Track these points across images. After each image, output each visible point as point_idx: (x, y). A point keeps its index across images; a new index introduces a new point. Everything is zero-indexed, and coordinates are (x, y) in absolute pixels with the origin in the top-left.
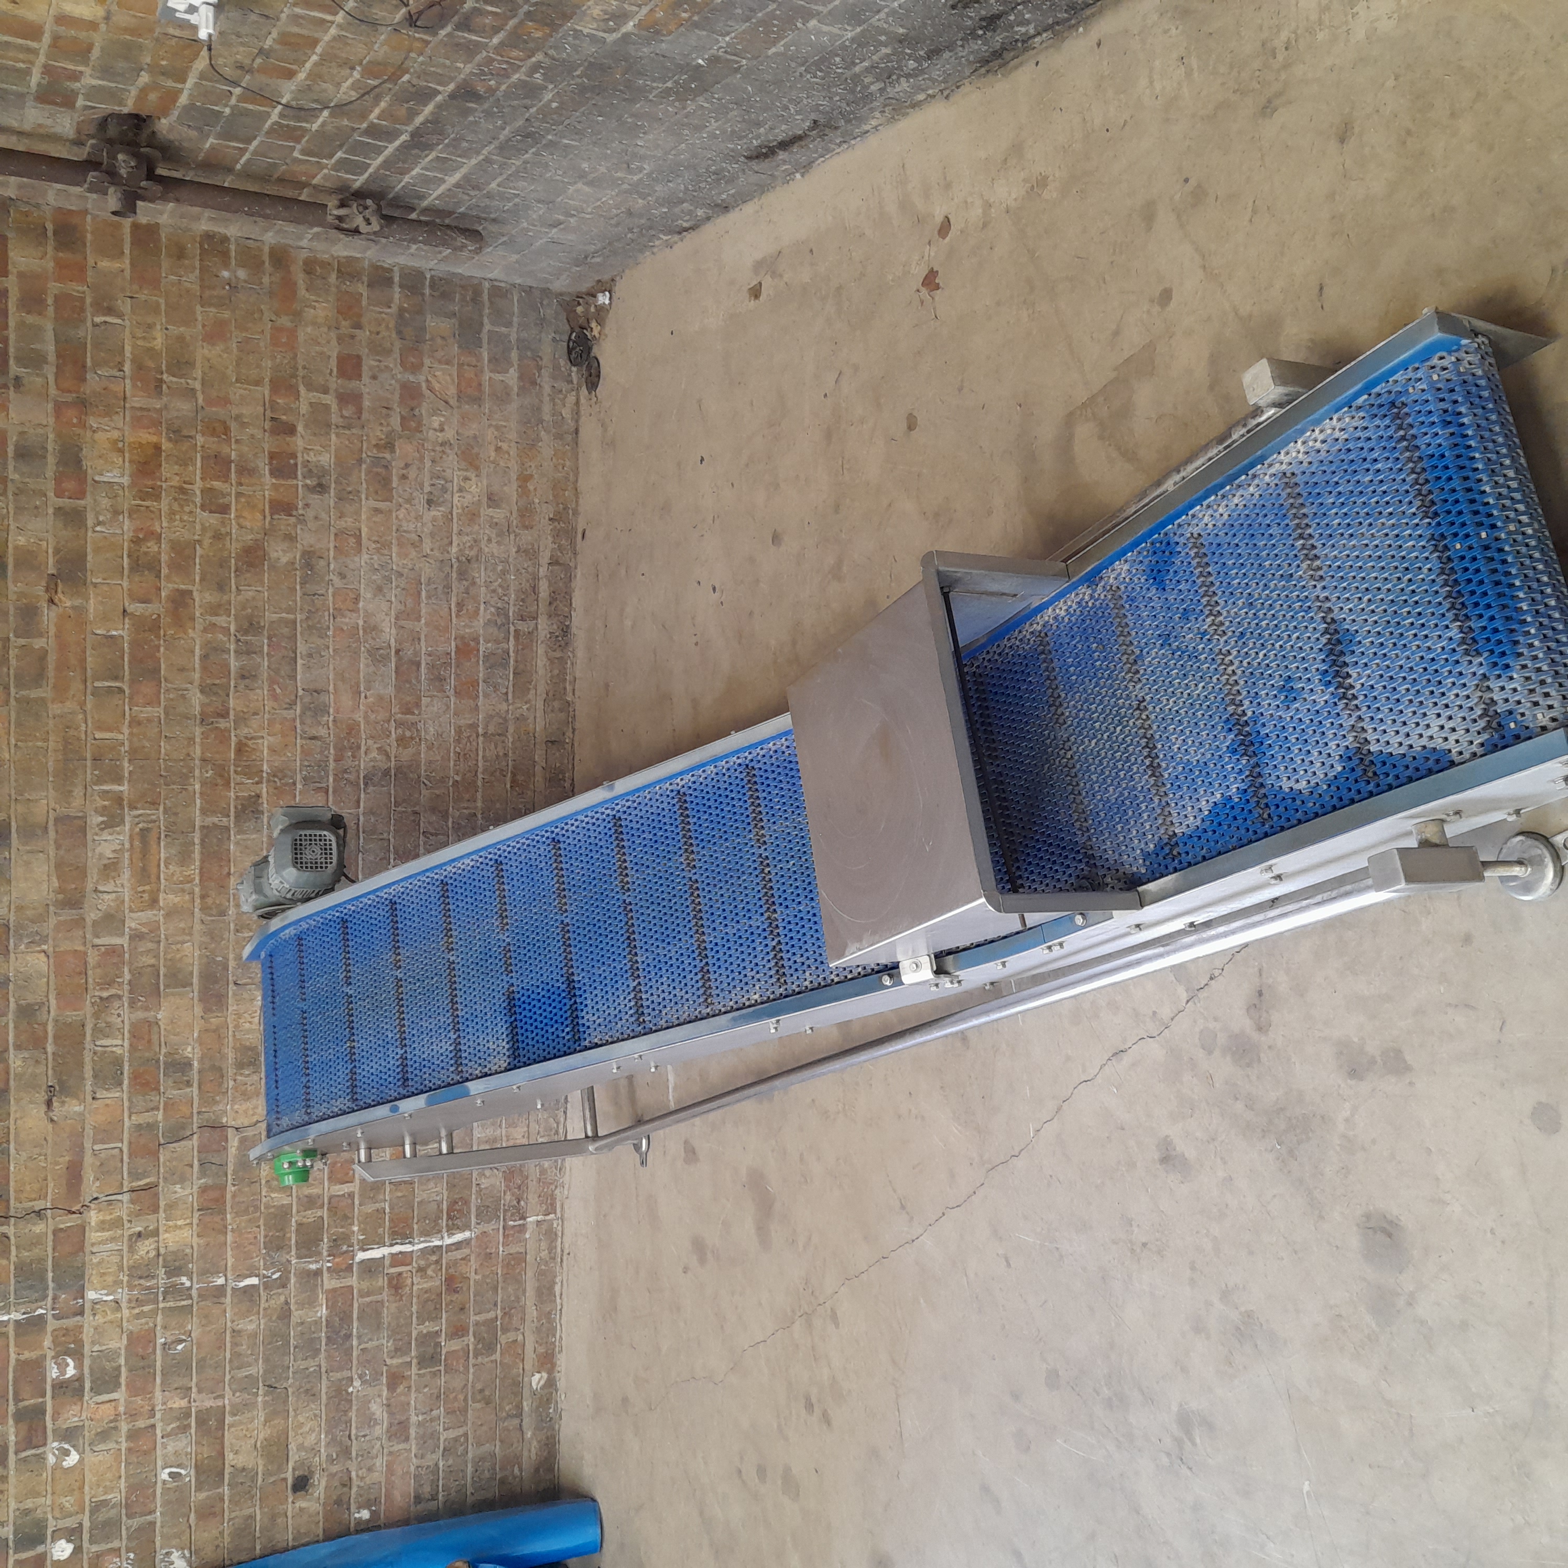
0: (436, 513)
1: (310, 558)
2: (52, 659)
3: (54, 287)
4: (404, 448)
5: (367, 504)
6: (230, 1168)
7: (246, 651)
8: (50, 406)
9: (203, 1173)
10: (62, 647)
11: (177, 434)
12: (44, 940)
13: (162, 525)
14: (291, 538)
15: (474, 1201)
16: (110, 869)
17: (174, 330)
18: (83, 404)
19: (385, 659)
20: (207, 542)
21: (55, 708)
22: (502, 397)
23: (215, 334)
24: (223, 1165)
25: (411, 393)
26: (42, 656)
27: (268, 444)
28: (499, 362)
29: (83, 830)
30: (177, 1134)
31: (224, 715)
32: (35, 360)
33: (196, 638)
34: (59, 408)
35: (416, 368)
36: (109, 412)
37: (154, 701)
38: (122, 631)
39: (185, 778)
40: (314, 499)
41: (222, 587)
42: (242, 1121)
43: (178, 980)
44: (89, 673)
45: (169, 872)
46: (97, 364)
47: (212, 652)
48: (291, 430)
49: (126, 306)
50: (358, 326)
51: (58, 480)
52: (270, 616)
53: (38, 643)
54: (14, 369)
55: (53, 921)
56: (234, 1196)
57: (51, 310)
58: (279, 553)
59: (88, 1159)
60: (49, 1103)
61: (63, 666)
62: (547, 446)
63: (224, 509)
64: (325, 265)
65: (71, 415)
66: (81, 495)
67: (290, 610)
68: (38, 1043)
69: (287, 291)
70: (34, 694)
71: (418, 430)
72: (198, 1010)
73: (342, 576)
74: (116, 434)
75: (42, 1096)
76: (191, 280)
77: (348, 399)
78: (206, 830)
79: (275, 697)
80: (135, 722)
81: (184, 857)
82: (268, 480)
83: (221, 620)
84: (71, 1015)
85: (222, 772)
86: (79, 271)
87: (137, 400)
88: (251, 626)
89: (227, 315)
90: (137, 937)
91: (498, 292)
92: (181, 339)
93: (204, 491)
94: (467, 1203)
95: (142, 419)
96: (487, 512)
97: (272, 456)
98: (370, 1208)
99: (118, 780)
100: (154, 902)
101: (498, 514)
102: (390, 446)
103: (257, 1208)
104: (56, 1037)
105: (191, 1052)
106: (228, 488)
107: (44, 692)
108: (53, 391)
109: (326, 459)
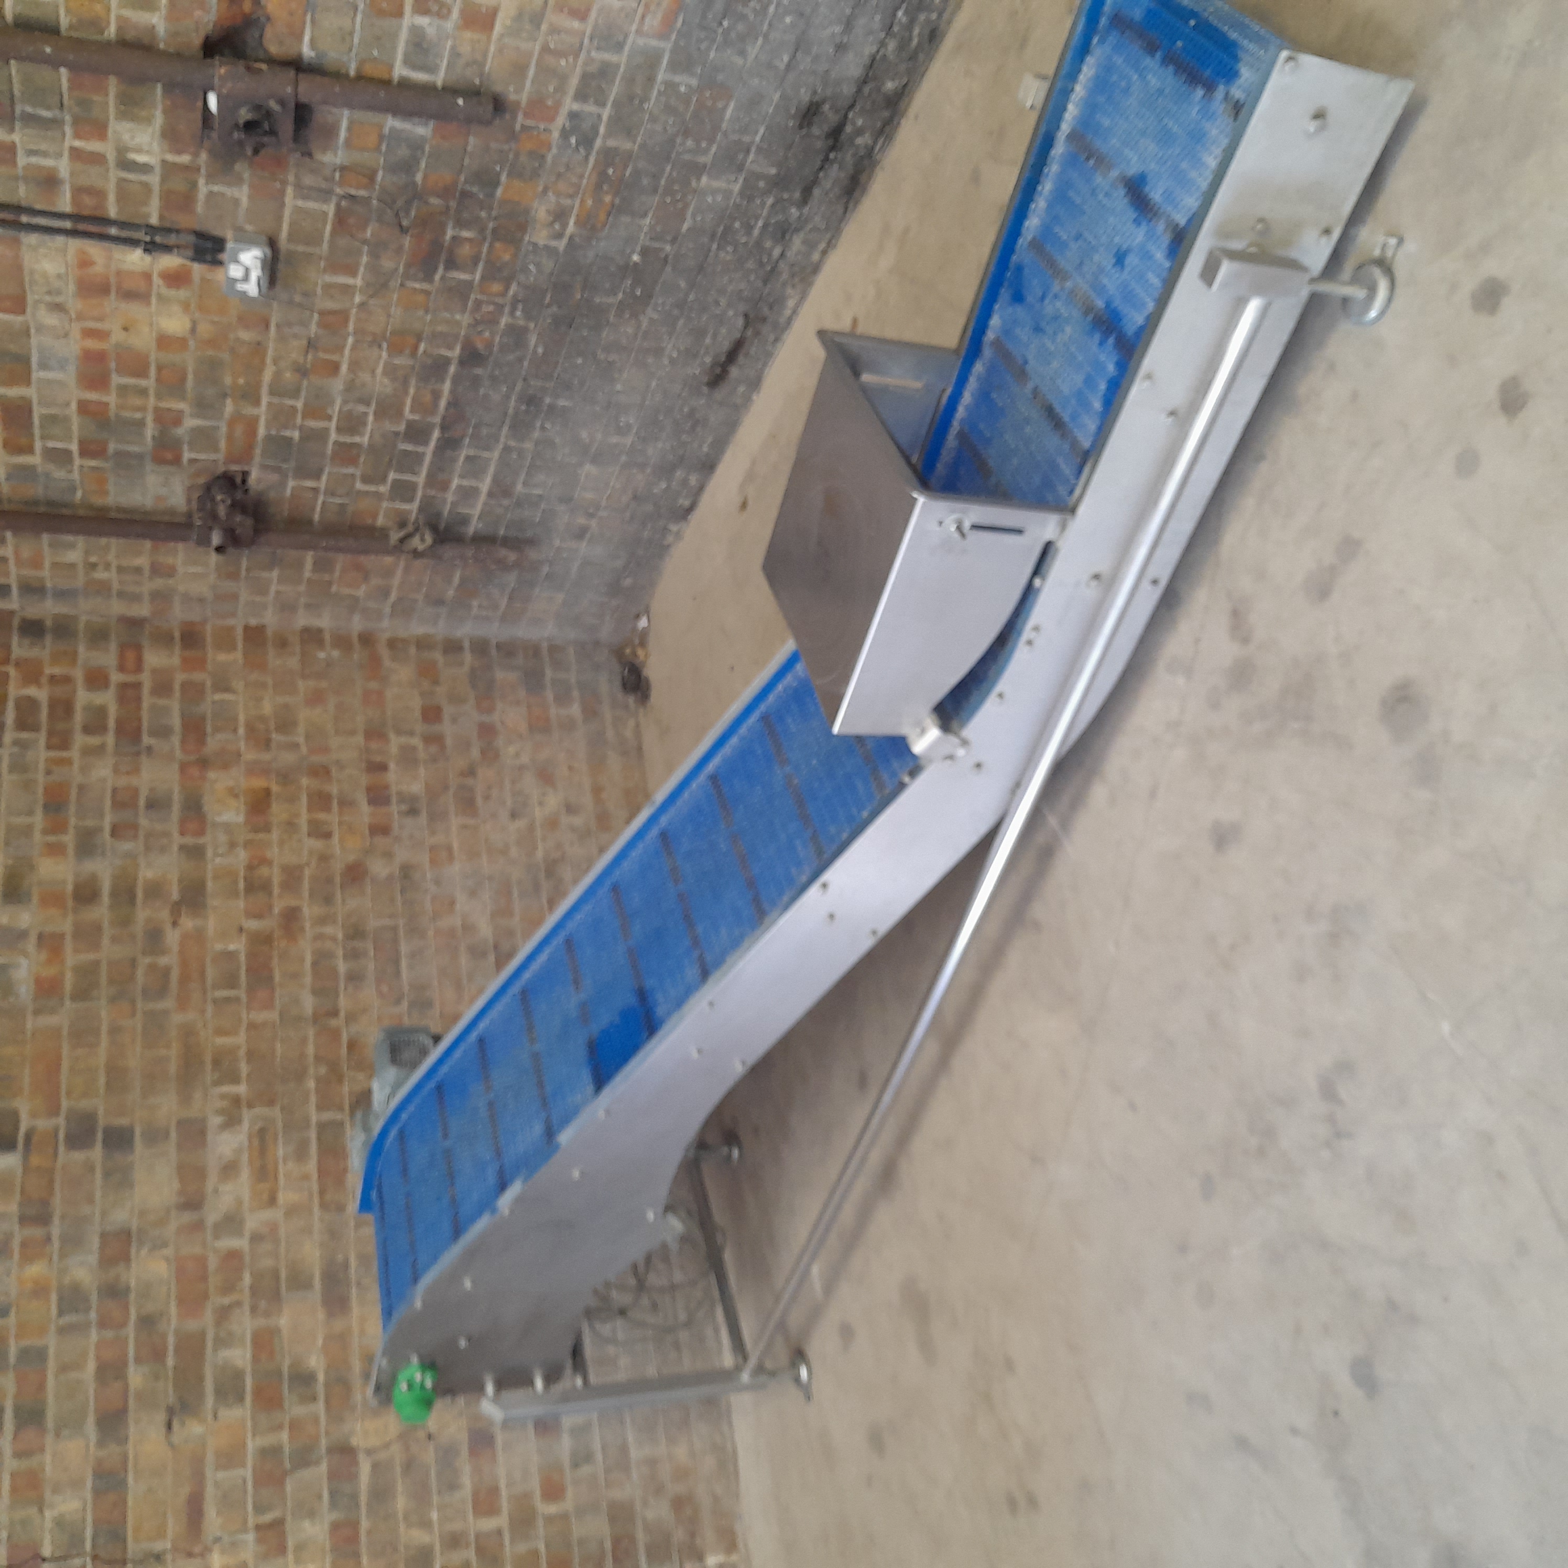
0: (521, 823)
1: (407, 871)
2: (175, 976)
3: (180, 677)
4: (485, 774)
5: (455, 822)
6: (363, 1499)
7: (353, 955)
8: (176, 766)
9: (333, 1504)
10: (184, 964)
11: (285, 777)
12: (165, 1245)
13: (273, 853)
14: (388, 855)
15: (641, 1538)
16: (229, 1169)
17: (280, 700)
18: (204, 763)
19: (484, 954)
20: (314, 863)
21: (177, 1018)
22: (568, 726)
23: (316, 699)
24: (354, 1497)
25: (487, 731)
26: (166, 972)
27: (364, 780)
28: (563, 698)
29: (203, 1133)
30: (303, 1458)
31: (335, 1013)
32: (163, 732)
33: (306, 948)
34: (183, 767)
35: (490, 710)
36: (225, 766)
37: (269, 1005)
38: (238, 945)
39: (300, 1076)
40: (409, 821)
41: (328, 900)
42: (373, 1441)
43: (299, 1282)
44: (209, 981)
45: (286, 1168)
46: (217, 730)
47: (322, 959)
48: (383, 768)
49: (239, 685)
50: (436, 682)
51: (183, 822)
52: (373, 923)
53: (163, 961)
54: (146, 740)
55: (173, 1226)
56: (369, 1533)
57: (177, 694)
58: (379, 868)
59: (210, 1492)
60: (169, 1426)
61: (185, 979)
62: (614, 762)
63: (328, 835)
64: (404, 641)
65: (194, 771)
66: (201, 832)
67: (391, 916)
68: (158, 1355)
69: (373, 665)
70: (160, 1005)
71: (497, 756)
72: (321, 1315)
73: (437, 882)
74: (231, 783)
75: (161, 1417)
76: (293, 662)
77: (431, 739)
78: (322, 1127)
79: (381, 995)
80: (252, 1026)
81: (301, 1154)
82: (365, 807)
83: (329, 930)
84: (192, 1325)
85: (334, 1067)
86: (201, 663)
87: (250, 755)
88: (356, 933)
89: (324, 684)
90: (256, 1238)
91: (554, 649)
92: (286, 706)
93: (310, 822)
94: (632, 1540)
95: (254, 769)
96: (565, 820)
97: (369, 789)
98: (522, 1548)
99: (236, 1080)
100: (272, 1201)
101: (578, 821)
102: (471, 772)
103: (395, 1550)
104: (177, 1350)
105: (316, 1362)
106: (332, 818)
107: (168, 1003)
108: (178, 753)
109: (416, 788)
